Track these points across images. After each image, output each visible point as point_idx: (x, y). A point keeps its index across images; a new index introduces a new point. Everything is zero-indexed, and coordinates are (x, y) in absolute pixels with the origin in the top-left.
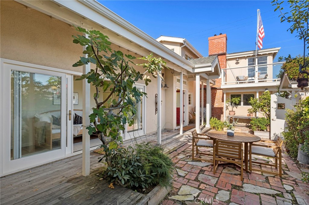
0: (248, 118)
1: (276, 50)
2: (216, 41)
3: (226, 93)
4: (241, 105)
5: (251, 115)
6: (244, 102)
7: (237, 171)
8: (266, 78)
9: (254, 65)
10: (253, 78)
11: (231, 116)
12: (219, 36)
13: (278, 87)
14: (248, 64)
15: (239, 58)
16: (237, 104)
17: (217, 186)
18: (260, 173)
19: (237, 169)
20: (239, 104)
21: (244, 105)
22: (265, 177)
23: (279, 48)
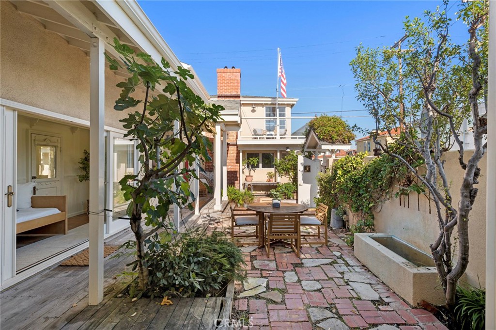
0: (268, 185)
1: (294, 101)
2: (227, 76)
3: (243, 151)
4: (259, 168)
5: (271, 180)
6: (262, 164)
7: (287, 249)
8: (285, 134)
9: (275, 117)
10: (272, 133)
11: (249, 183)
12: (230, 70)
13: (303, 146)
14: (266, 114)
15: (256, 104)
16: (254, 167)
17: (279, 269)
18: (308, 246)
19: (286, 246)
20: (258, 167)
21: (263, 167)
22: (314, 249)
23: (297, 100)
